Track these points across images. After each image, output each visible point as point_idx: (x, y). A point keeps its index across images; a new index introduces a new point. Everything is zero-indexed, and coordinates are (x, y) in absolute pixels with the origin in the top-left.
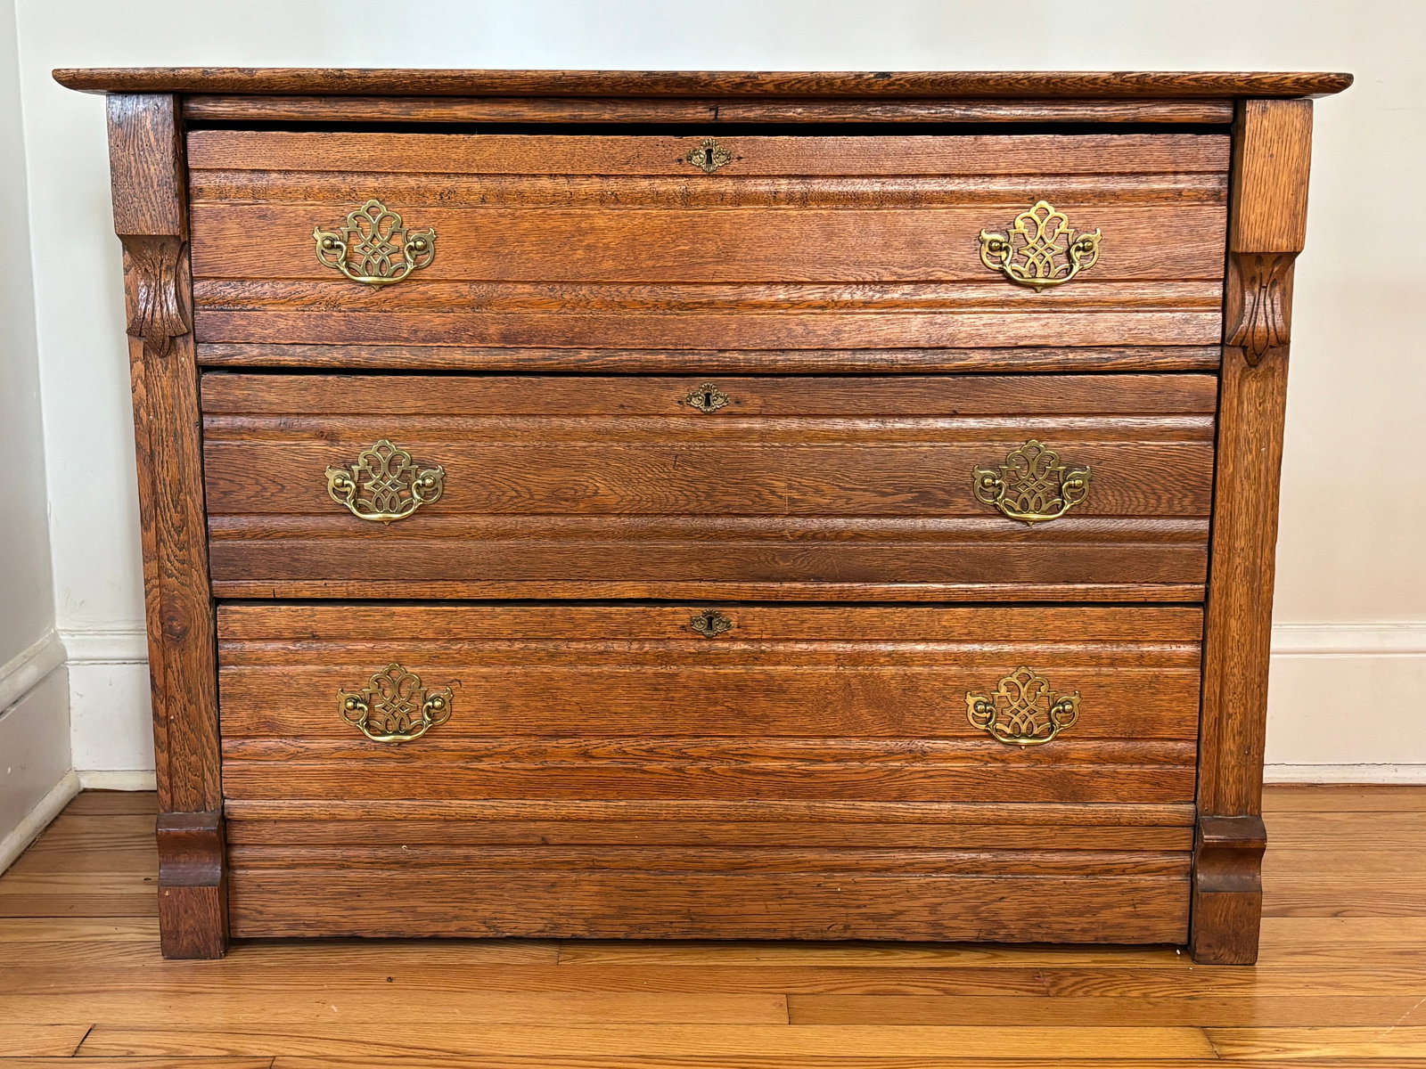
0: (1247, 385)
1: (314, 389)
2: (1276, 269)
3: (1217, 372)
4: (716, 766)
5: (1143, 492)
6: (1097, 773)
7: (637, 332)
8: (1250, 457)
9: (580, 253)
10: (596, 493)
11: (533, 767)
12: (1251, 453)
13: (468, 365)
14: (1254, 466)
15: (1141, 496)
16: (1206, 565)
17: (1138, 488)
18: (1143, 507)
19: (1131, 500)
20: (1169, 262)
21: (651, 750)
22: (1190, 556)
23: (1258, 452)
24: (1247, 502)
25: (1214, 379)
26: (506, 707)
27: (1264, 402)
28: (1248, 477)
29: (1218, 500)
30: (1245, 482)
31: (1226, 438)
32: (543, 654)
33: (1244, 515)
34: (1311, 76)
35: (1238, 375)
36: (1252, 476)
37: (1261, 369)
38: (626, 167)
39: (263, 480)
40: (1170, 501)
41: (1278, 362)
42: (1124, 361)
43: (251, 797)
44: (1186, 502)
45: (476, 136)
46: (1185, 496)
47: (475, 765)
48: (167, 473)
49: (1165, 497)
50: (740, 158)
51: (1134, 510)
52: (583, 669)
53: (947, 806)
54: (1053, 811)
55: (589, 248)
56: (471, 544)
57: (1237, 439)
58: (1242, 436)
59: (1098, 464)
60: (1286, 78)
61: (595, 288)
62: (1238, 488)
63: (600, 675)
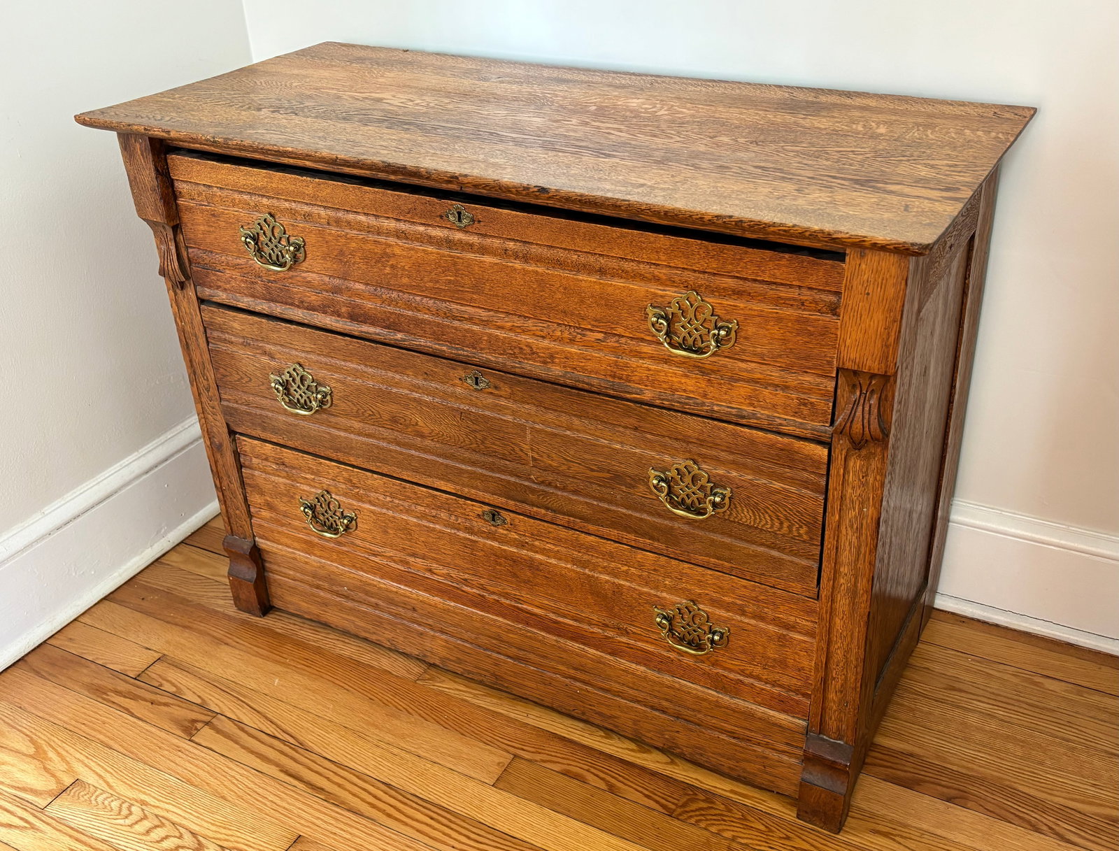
0: (853, 460)
1: (256, 326)
2: (873, 382)
3: (828, 445)
4: (503, 600)
5: (770, 516)
6: (741, 681)
7: (428, 330)
8: (854, 513)
9: (388, 270)
10: (417, 424)
11: (403, 569)
12: (854, 510)
13: (334, 328)
14: (856, 520)
15: (767, 517)
16: (816, 577)
17: (767, 513)
18: (768, 526)
19: (761, 519)
20: (791, 356)
21: (465, 580)
22: (804, 568)
23: (861, 510)
24: (850, 544)
25: (826, 451)
26: (386, 532)
27: (867, 475)
28: (852, 526)
29: (826, 537)
30: (849, 529)
31: (833, 496)
32: (401, 508)
33: (847, 552)
34: (889, 243)
35: (844, 452)
36: (855, 526)
37: (864, 452)
38: (409, 215)
39: (240, 373)
40: (790, 527)
41: (879, 450)
42: (755, 421)
43: (268, 540)
44: (802, 531)
45: (317, 180)
46: (801, 527)
47: (373, 558)
48: (196, 358)
49: (786, 524)
50: (479, 222)
51: (763, 526)
52: (425, 523)
53: (642, 668)
54: (709, 694)
55: (392, 266)
56: (352, 436)
57: (842, 498)
58: (848, 496)
59: (737, 488)
60: (864, 241)
61: (401, 294)
62: (844, 532)
63: (434, 529)
